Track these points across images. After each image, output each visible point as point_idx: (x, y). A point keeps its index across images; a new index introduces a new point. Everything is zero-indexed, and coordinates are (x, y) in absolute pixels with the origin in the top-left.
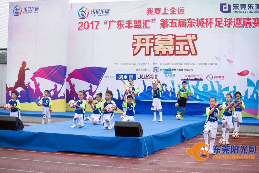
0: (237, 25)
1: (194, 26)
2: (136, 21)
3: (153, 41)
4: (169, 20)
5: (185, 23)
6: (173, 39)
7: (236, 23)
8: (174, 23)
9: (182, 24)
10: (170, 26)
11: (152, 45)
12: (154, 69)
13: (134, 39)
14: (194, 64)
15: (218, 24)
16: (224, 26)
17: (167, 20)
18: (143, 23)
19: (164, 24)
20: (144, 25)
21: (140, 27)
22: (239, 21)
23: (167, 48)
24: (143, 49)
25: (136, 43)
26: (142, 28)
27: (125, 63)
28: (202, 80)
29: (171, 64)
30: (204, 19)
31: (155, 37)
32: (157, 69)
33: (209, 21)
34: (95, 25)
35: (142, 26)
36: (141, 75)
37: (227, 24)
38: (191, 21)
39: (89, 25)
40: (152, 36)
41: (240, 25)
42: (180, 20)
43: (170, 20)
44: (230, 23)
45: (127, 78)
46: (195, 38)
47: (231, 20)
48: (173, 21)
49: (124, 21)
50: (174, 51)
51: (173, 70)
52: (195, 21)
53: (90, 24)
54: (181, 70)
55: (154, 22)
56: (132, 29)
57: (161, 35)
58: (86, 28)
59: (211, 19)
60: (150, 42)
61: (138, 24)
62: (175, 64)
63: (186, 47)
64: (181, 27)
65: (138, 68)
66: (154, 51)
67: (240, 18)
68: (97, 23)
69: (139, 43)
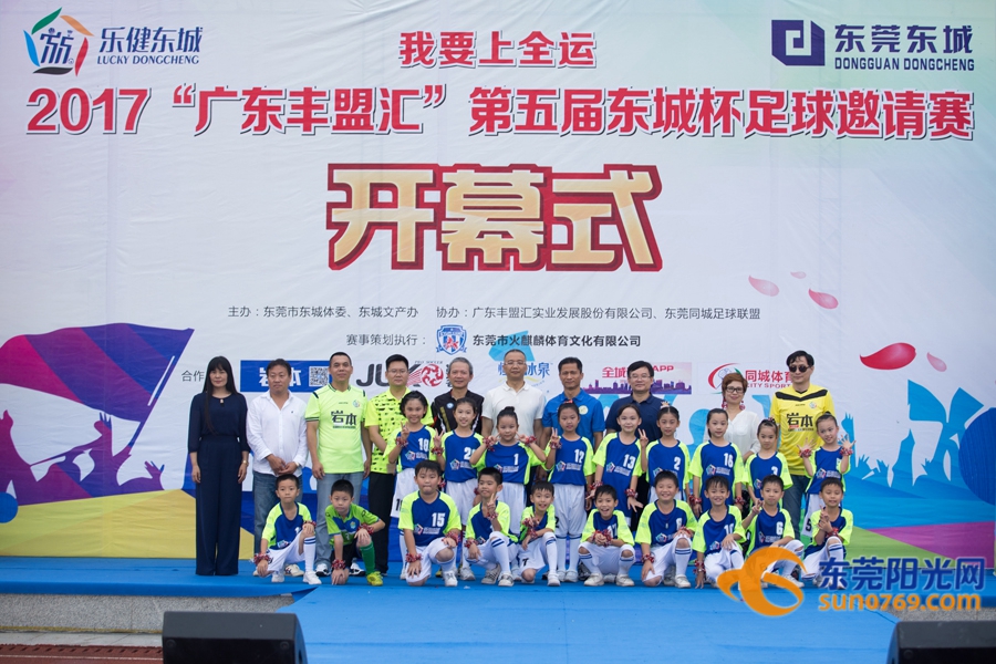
0: (853, 127)
1: (646, 127)
2: (342, 96)
3: (432, 196)
4: (514, 93)
5: (598, 111)
6: (536, 191)
7: (849, 116)
8: (543, 111)
9: (582, 115)
10: (524, 123)
11: (428, 215)
12: (441, 339)
13: (332, 186)
14: (647, 313)
15: (760, 121)
16: (794, 128)
17: (505, 92)
18: (379, 106)
19: (489, 112)
20: (386, 116)
21: (368, 126)
22: (863, 108)
23: (506, 235)
24: (382, 238)
25: (348, 204)
26: (376, 130)
27: (288, 305)
28: (689, 391)
29: (530, 313)
30: (691, 91)
31: (447, 177)
32: (458, 339)
33: (719, 105)
34: (123, 107)
35: (377, 120)
36: (371, 367)
37: (805, 120)
38: (629, 103)
39: (91, 106)
40: (430, 172)
41: (872, 127)
42: (574, 97)
43: (520, 92)
44: (821, 118)
45: (299, 383)
46: (649, 187)
47: (825, 103)
48: (538, 102)
49: (279, 93)
50: (546, 249)
51: (539, 340)
52: (650, 103)
53: (96, 102)
54: (579, 342)
55: (440, 102)
56: (324, 133)
57: (477, 168)
58: (75, 120)
59: (727, 96)
60: (420, 203)
61: (355, 110)
62: (550, 314)
63: (603, 228)
64: (576, 128)
65: (358, 332)
66: (438, 249)
67: (870, 93)
68: (136, 97)
69: (361, 206)
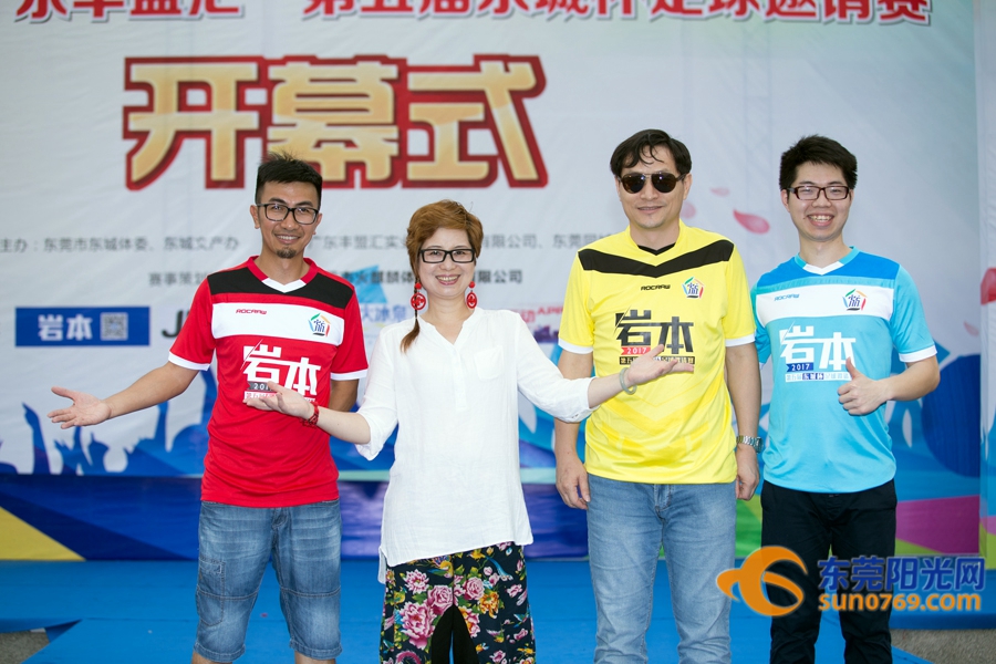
0: (785, 8)
1: (526, 7)
3: (256, 96)
6: (388, 90)
10: (371, 3)
11: (251, 120)
13: (130, 85)
14: (530, 240)
15: (669, 1)
16: (711, 9)
21: (174, 10)
23: (349, 144)
24: (193, 149)
25: (149, 108)
26: (185, 14)
27: (74, 236)
29: (381, 242)
31: (274, 72)
35: (187, 1)
36: (180, 314)
40: (254, 66)
41: (807, 7)
45: (89, 336)
46: (531, 82)
50: (400, 162)
51: (394, 277)
56: (119, 19)
57: (313, 60)
60: (241, 105)
63: (473, 134)
64: (438, 9)
65: (163, 270)
69: (166, 109)
